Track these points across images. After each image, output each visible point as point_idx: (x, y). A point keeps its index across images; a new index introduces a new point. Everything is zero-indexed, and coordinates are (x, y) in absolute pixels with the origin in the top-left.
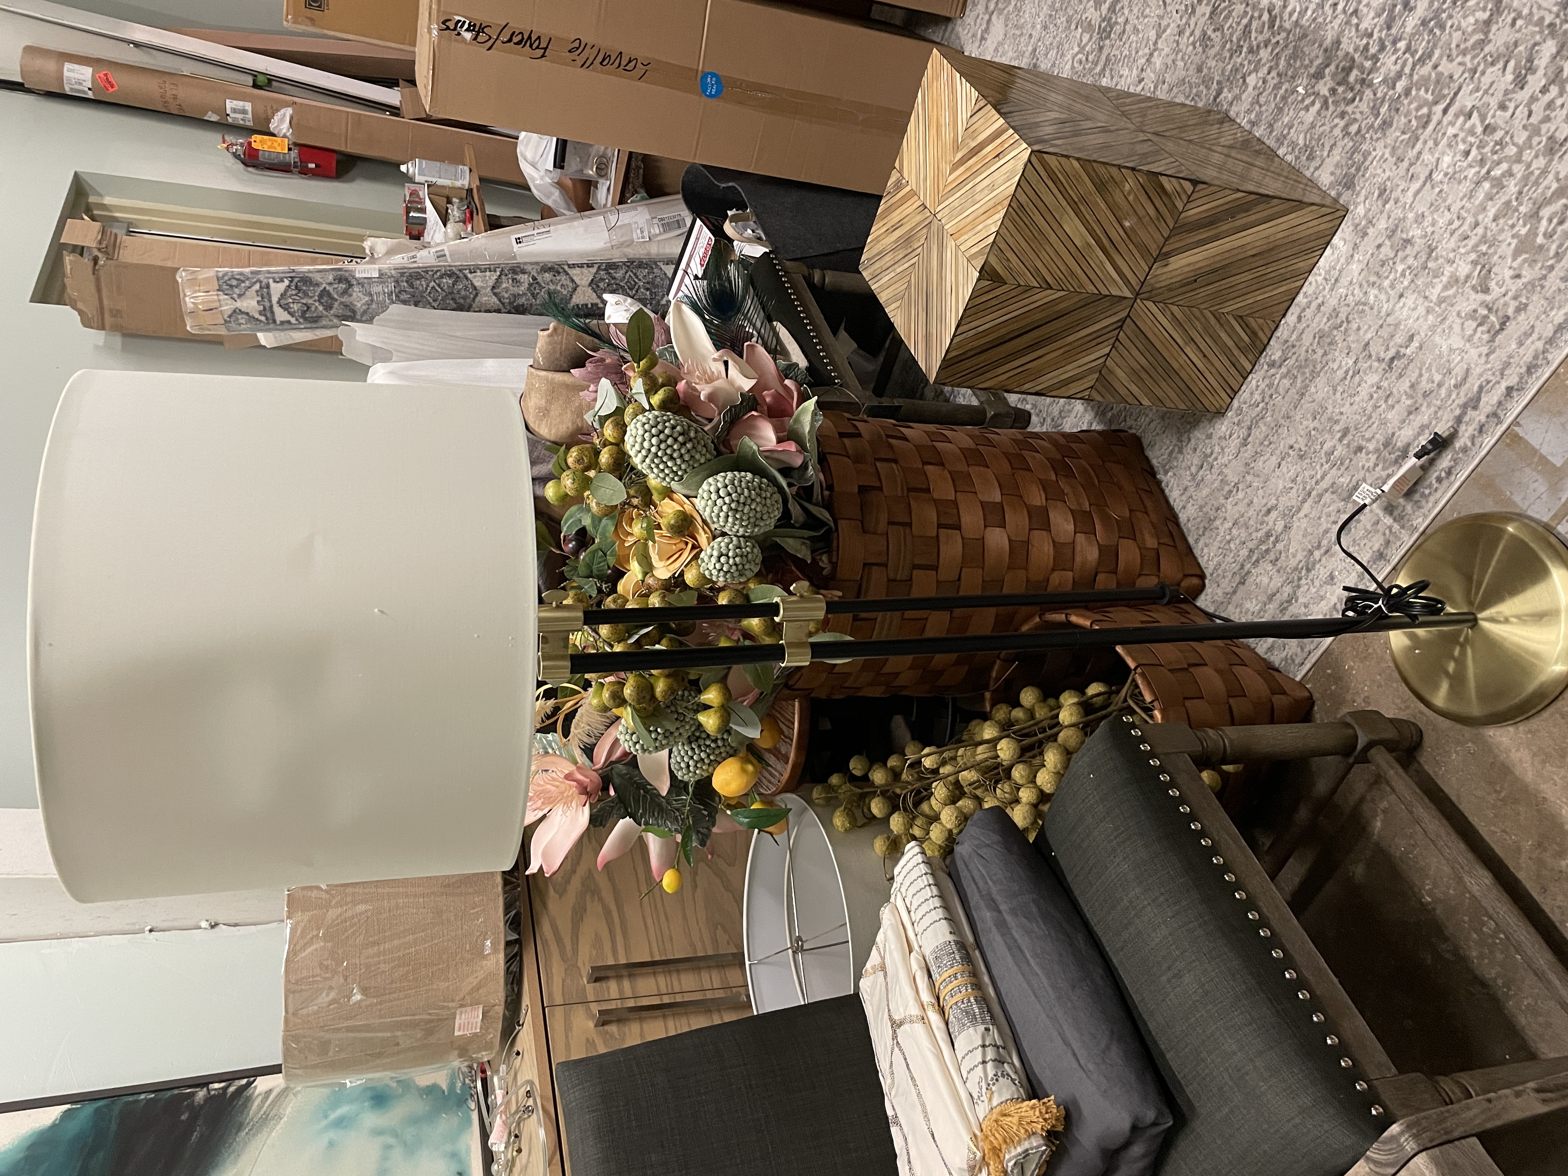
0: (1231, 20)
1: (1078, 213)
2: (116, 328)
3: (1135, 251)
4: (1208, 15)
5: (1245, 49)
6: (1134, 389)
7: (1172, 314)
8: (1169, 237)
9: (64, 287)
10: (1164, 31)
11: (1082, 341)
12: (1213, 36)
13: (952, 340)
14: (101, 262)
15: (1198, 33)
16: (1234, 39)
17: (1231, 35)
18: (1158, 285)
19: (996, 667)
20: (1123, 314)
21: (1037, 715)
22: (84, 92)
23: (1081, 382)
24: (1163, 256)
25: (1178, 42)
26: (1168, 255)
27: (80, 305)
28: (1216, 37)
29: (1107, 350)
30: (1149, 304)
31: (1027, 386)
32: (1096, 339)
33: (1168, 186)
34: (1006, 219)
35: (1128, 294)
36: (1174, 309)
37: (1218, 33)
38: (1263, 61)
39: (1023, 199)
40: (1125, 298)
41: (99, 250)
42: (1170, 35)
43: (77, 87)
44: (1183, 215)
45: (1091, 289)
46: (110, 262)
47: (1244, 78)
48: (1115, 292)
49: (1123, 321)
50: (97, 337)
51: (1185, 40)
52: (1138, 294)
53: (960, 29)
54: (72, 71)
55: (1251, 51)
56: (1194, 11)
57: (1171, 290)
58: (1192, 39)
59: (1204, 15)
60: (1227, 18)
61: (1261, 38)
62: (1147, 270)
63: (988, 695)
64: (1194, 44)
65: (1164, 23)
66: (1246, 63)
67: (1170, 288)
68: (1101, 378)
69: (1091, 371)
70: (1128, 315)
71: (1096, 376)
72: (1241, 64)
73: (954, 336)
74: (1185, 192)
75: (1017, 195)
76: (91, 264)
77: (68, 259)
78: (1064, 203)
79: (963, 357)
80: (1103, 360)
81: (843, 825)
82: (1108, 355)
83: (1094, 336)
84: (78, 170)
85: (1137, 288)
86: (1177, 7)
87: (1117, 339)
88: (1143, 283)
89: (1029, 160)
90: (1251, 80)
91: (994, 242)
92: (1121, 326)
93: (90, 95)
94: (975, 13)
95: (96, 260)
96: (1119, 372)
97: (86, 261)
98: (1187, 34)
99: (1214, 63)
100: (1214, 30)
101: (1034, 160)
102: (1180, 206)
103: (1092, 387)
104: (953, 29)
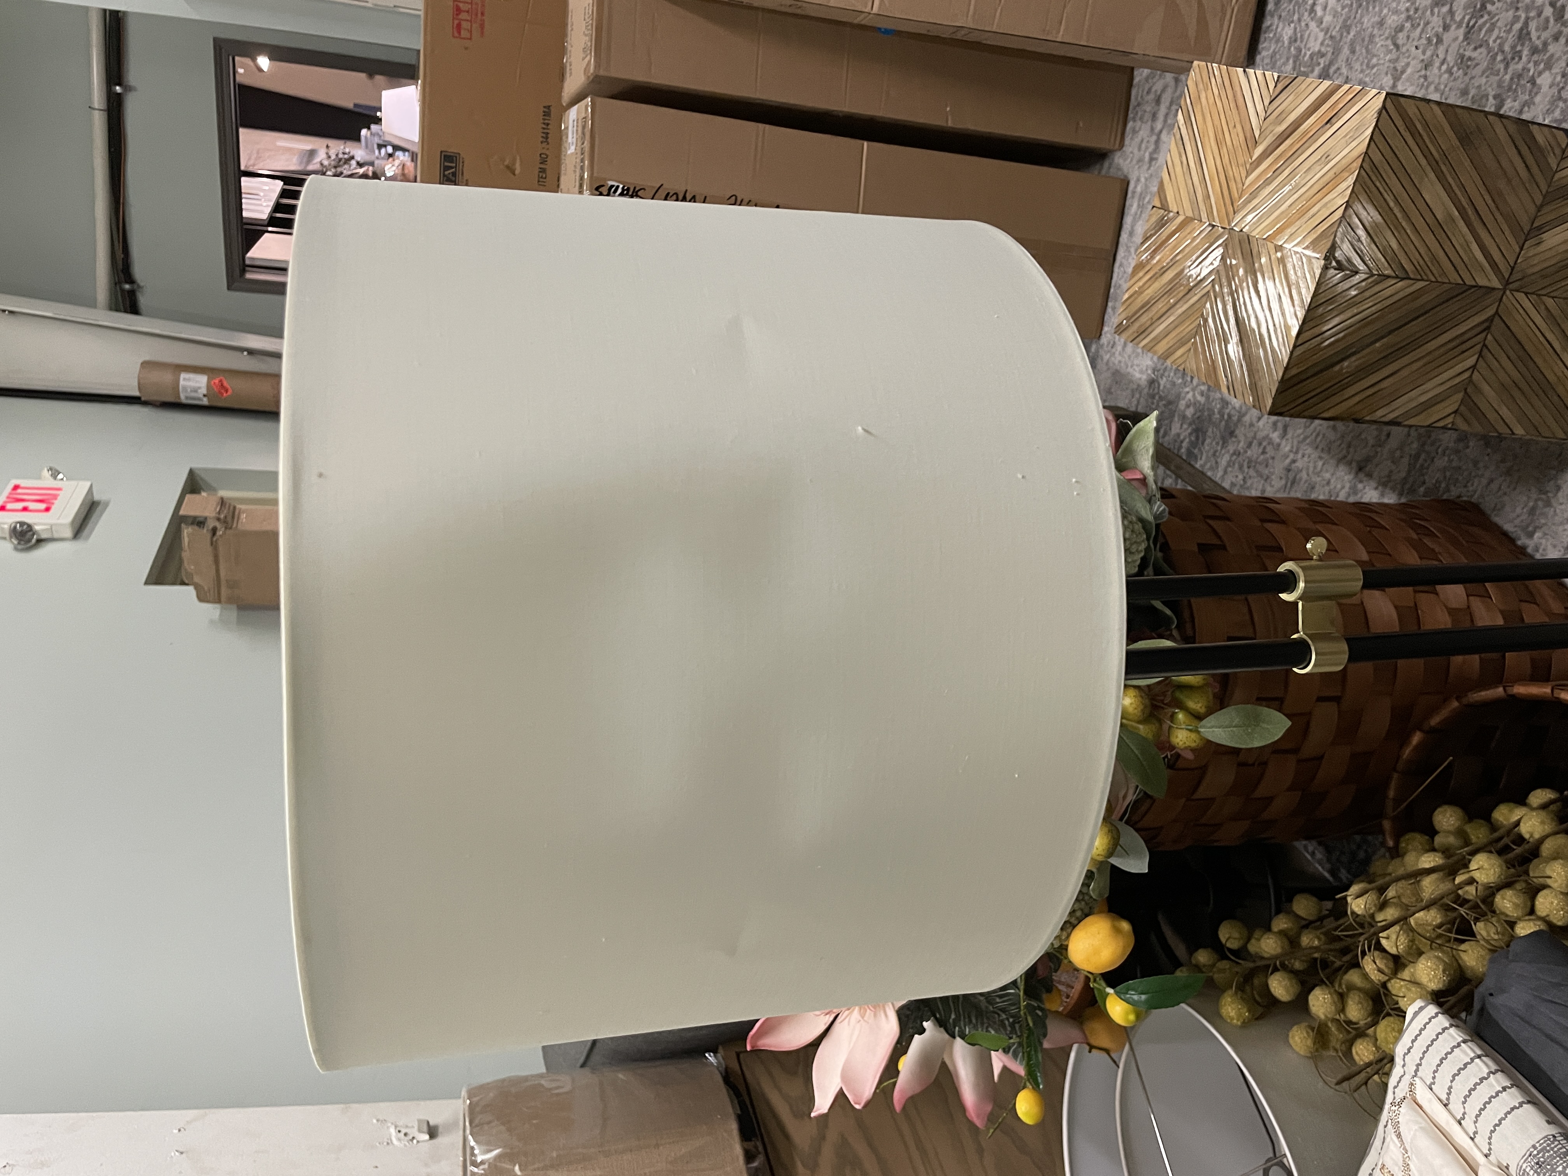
0: (1496, 32)
1: (1441, 177)
2: (231, 600)
3: (1505, 227)
4: (1461, 38)
5: (1525, 53)
6: (1504, 412)
7: (1547, 309)
8: (1542, 206)
9: (181, 561)
10: (1403, 72)
11: (1442, 350)
12: (1474, 55)
13: (1292, 353)
14: (220, 533)
15: (1451, 59)
16: (1507, 48)
17: (1501, 46)
18: (1530, 271)
19: (1393, 785)
20: (1490, 312)
21: (1474, 839)
22: (199, 399)
23: (1443, 404)
24: (1535, 231)
25: (1425, 77)
26: (1540, 230)
27: (196, 579)
28: (1480, 55)
29: (1471, 361)
30: (1521, 296)
31: (1379, 413)
32: (1460, 346)
33: (1540, 139)
34: (1357, 184)
35: (1496, 283)
36: (1549, 302)
37: (1483, 50)
38: (1557, 56)
39: (1377, 157)
40: (1494, 289)
41: (219, 519)
42: (1412, 74)
43: (193, 395)
44: (1557, 176)
45: (1454, 278)
46: (228, 532)
47: (1533, 81)
48: (1482, 282)
49: (1491, 320)
50: (212, 610)
51: (1436, 71)
52: (1508, 283)
53: (1121, 161)
54: (189, 380)
55: (1534, 51)
56: (1440, 41)
57: (1545, 277)
58: (1444, 67)
59: (1456, 39)
60: (1490, 31)
61: (1545, 35)
62: (1518, 250)
63: (1387, 824)
64: (1450, 71)
65: (1400, 66)
66: (1531, 65)
67: (1543, 274)
68: (1467, 398)
69: (1454, 389)
70: (1497, 313)
71: (1460, 396)
72: (1523, 69)
73: (1295, 347)
74: (1559, 145)
75: (1370, 152)
76: (209, 536)
77: (187, 532)
78: (1424, 162)
79: (1304, 376)
80: (1466, 375)
81: (1239, 1015)
82: (1474, 367)
83: (1458, 341)
84: (195, 465)
85: (1506, 276)
86: (1415, 43)
87: (1485, 345)
88: (1513, 268)
89: (1384, 107)
90: (1544, 80)
91: (1343, 216)
92: (1488, 328)
93: (205, 402)
94: (1137, 140)
95: (214, 531)
96: (1486, 388)
97: (205, 532)
98: (1437, 64)
99: (1484, 80)
100: (1475, 49)
101: (1389, 105)
102: (1553, 162)
103: (1455, 412)
104: (1110, 164)
